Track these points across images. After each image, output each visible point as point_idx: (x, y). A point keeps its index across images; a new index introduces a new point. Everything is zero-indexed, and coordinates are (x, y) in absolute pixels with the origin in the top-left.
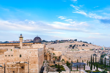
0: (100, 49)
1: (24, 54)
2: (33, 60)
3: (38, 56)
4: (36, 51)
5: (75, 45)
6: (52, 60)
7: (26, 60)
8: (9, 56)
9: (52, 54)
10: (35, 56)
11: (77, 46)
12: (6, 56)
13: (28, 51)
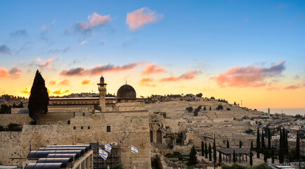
0: (259, 118)
1: (118, 124)
2: (137, 138)
3: (148, 131)
4: (144, 117)
5: (200, 107)
6: (164, 140)
7: (120, 139)
8: (82, 128)
9: (164, 127)
10: (143, 129)
11: (205, 109)
12: (75, 128)
13: (126, 117)
